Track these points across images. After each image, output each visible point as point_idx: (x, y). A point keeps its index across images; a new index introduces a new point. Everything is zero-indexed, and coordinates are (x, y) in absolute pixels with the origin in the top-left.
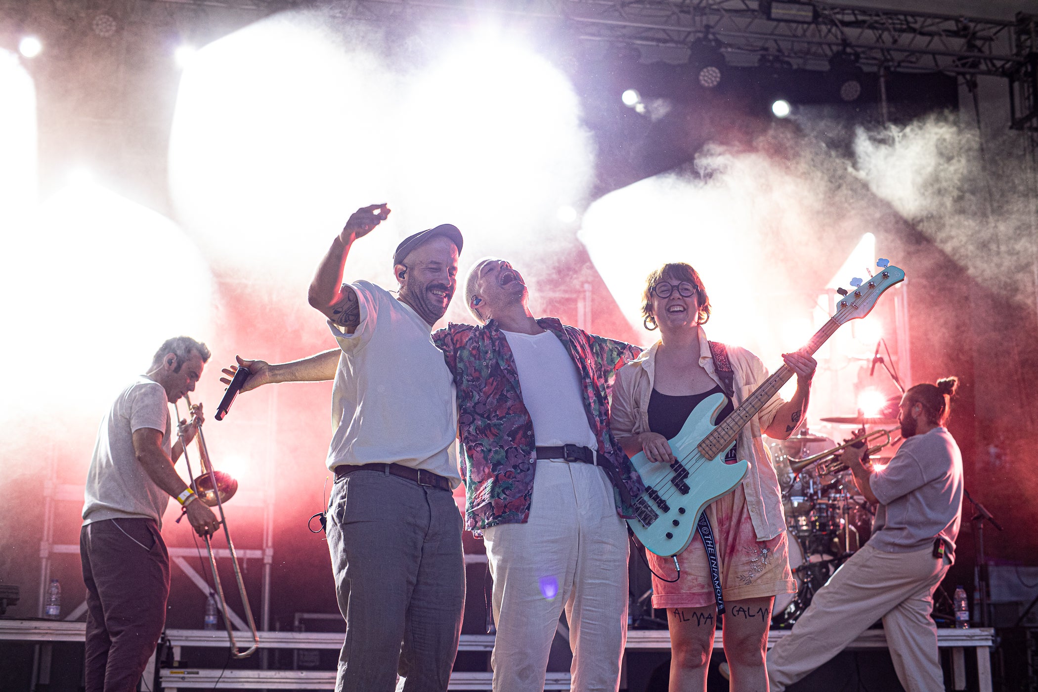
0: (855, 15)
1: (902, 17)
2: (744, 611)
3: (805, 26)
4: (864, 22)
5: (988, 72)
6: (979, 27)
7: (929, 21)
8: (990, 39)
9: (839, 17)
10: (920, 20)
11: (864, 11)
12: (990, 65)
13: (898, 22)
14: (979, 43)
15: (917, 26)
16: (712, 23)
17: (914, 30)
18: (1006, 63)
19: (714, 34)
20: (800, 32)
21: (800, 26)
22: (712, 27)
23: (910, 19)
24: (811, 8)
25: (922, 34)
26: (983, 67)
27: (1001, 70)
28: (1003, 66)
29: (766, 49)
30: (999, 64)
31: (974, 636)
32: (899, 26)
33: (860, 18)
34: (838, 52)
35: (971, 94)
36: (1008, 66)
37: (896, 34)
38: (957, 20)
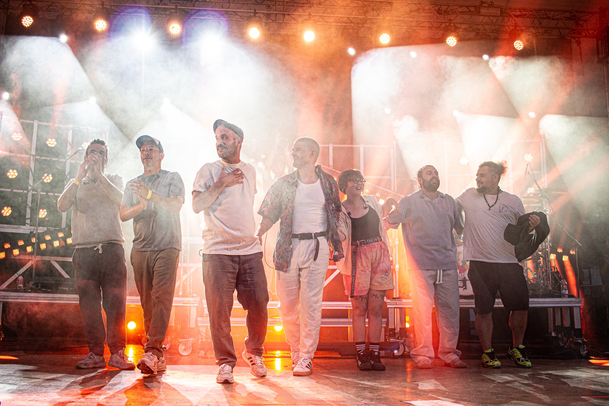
0: (521, 12)
1: (543, 12)
2: (375, 296)
3: (497, 18)
4: (525, 15)
5: (586, 36)
6: (581, 15)
7: (556, 13)
8: (587, 20)
9: (514, 13)
10: (552, 13)
11: (525, 10)
12: (587, 33)
13: (542, 14)
14: (581, 23)
15: (551, 16)
16: (452, 19)
17: (549, 18)
18: (595, 32)
19: (453, 23)
20: (494, 21)
21: (495, 18)
22: (453, 20)
23: (547, 12)
24: (499, 9)
25: (553, 19)
26: (584, 34)
27: (592, 35)
28: (593, 33)
29: (479, 30)
30: (591, 32)
31: (572, 302)
32: (542, 16)
33: (523, 13)
34: (513, 30)
35: (578, 47)
36: (595, 33)
37: (541, 20)
38: (571, 12)
